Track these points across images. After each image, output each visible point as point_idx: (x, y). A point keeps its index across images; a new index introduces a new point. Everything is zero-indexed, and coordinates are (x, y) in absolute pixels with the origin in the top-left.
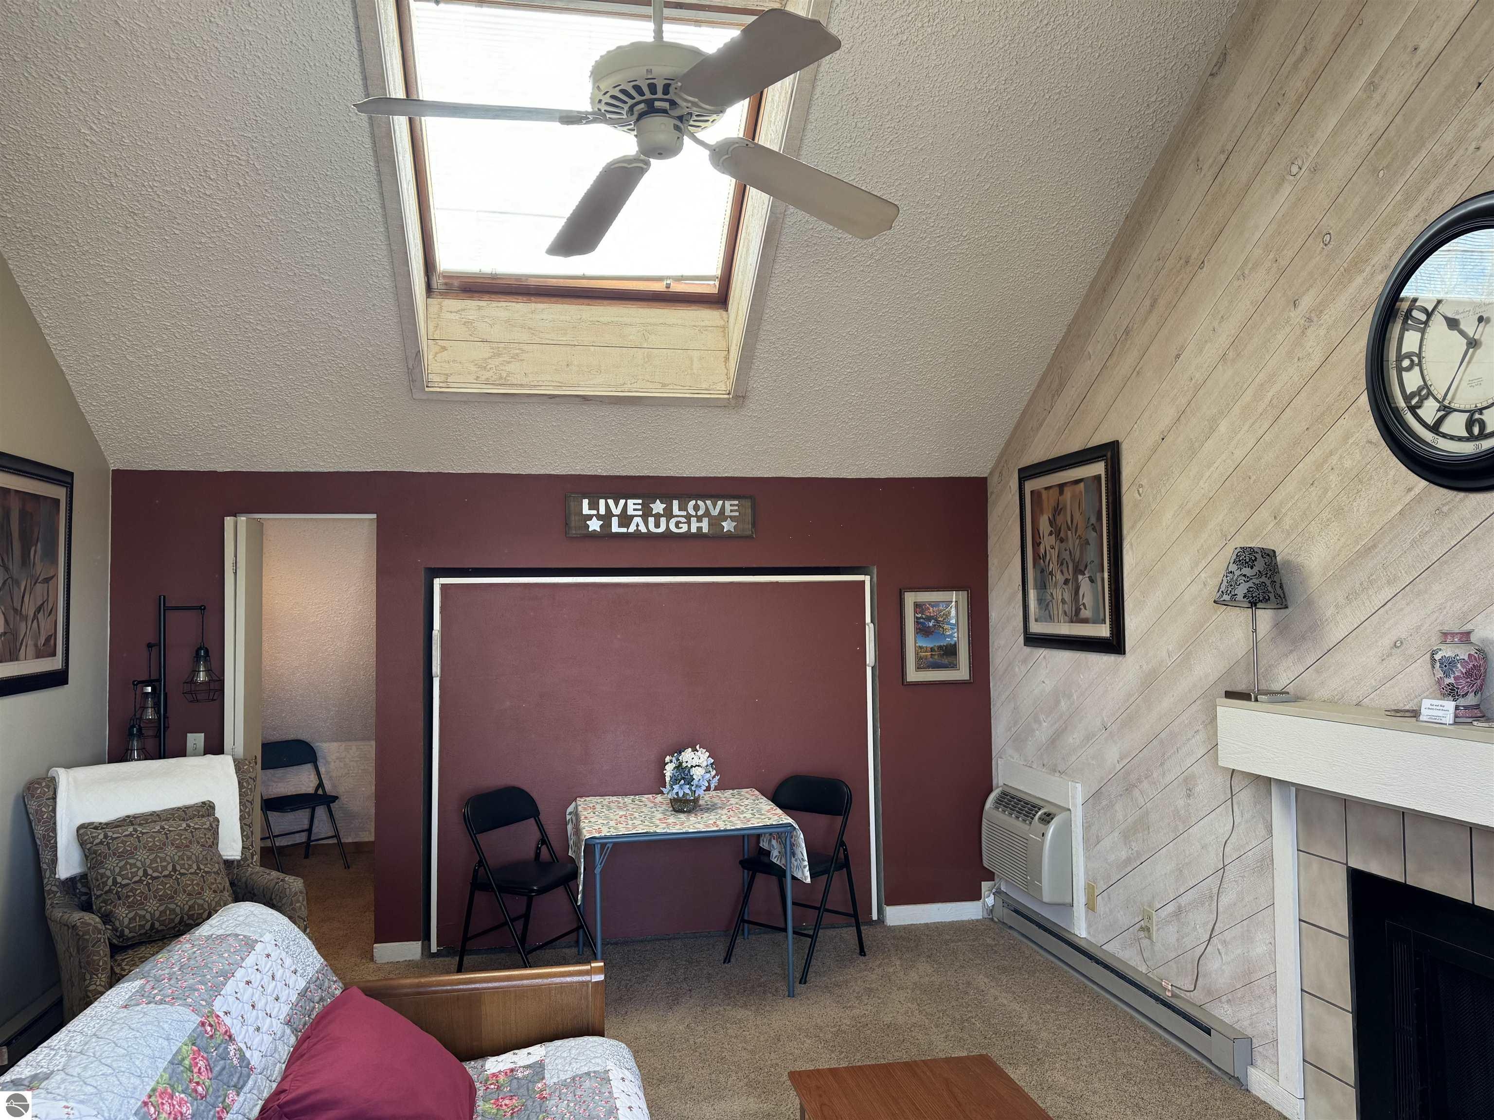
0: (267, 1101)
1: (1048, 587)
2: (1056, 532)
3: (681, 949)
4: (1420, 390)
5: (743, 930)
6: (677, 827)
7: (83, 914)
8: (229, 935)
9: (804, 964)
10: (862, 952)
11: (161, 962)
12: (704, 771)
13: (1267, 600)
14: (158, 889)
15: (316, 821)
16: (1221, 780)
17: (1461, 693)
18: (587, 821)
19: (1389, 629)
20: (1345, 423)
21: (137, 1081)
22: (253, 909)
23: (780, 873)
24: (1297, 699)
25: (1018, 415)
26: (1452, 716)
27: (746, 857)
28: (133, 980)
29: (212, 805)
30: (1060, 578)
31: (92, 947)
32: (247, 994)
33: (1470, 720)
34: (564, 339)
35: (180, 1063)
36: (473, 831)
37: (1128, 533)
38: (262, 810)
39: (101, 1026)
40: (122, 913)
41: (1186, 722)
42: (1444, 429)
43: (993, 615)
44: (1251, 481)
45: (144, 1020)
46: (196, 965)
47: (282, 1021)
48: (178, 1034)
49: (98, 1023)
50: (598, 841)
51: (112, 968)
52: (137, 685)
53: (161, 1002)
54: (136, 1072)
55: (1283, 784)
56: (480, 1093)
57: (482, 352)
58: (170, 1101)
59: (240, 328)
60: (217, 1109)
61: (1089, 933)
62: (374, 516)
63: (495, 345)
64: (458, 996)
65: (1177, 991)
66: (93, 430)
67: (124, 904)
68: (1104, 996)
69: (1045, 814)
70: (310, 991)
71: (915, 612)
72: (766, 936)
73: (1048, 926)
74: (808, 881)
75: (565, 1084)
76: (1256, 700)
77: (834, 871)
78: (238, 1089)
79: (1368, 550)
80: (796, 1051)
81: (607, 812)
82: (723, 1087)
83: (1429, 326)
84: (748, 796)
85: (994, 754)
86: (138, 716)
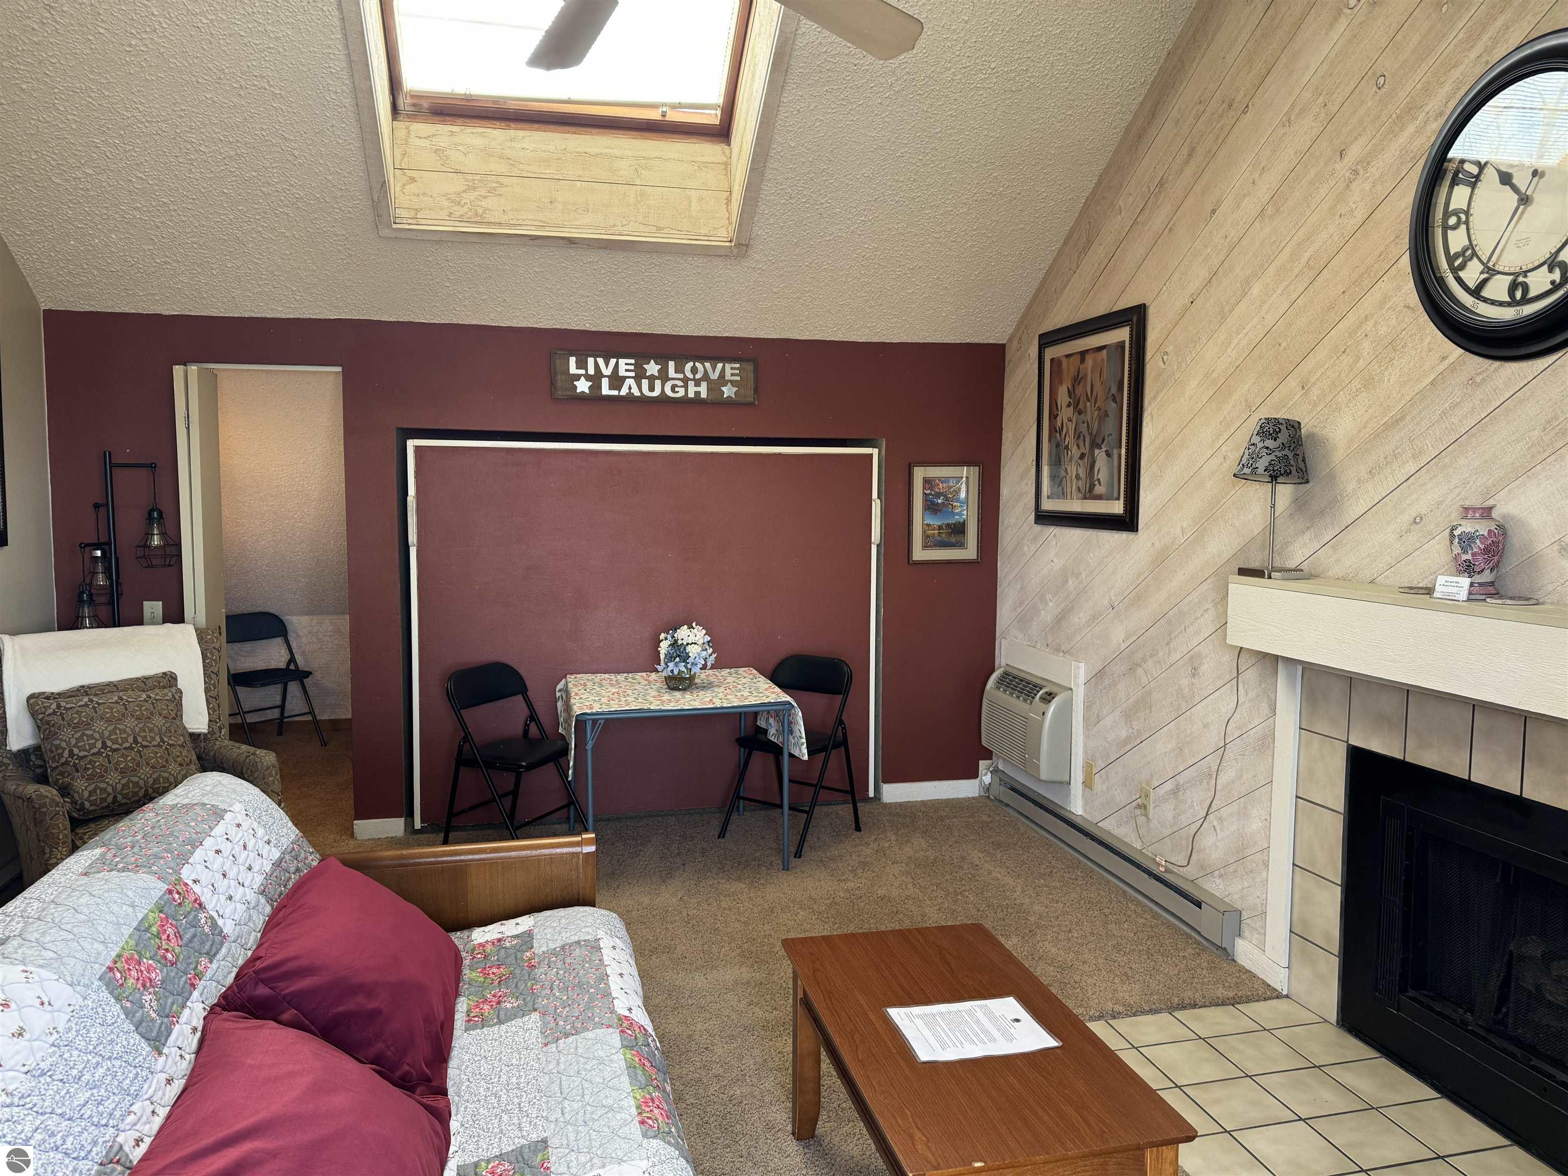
0: (241, 969)
1: (1062, 463)
2: (1075, 404)
3: (675, 825)
4: (1464, 250)
5: (738, 807)
6: (672, 704)
7: (37, 786)
8: (196, 804)
9: (798, 840)
10: (858, 828)
11: (123, 830)
12: (700, 649)
13: (1288, 474)
14: (118, 761)
15: (289, 698)
16: (1228, 659)
17: (1477, 569)
18: (577, 698)
19: (1409, 505)
20: (1383, 286)
21: (101, 947)
22: (220, 779)
23: (776, 750)
24: (1310, 577)
25: (1041, 275)
26: (1466, 592)
27: (742, 735)
28: (93, 848)
29: (174, 676)
30: (1075, 452)
31: (51, 819)
32: (217, 863)
33: (1483, 597)
34: (548, 172)
35: (147, 930)
36: (457, 707)
37: (1150, 404)
38: (229, 684)
39: (60, 893)
40: (81, 785)
41: (1196, 600)
42: (1485, 293)
43: (1005, 491)
44: (1282, 348)
45: (106, 887)
46: (161, 834)
47: (256, 891)
48: (144, 901)
49: (56, 891)
50: (590, 717)
51: (73, 841)
52: (84, 548)
53: (123, 870)
54: (99, 938)
55: (1290, 662)
56: (466, 962)
57: (456, 184)
58: (137, 967)
59: (180, 148)
60: (189, 976)
61: (1085, 811)
62: (339, 369)
63: (469, 177)
64: (443, 867)
65: (1170, 867)
66: (18, 263)
67: (83, 777)
68: (1097, 872)
69: (1046, 693)
70: (286, 862)
71: (924, 488)
72: (763, 813)
73: (1044, 803)
74: (806, 758)
75: (554, 953)
76: (1270, 577)
77: (831, 749)
78: (211, 957)
79: (1397, 421)
80: (790, 922)
81: (598, 689)
82: (715, 958)
83: (1480, 180)
84: (746, 675)
85: (997, 635)
86: (87, 581)
